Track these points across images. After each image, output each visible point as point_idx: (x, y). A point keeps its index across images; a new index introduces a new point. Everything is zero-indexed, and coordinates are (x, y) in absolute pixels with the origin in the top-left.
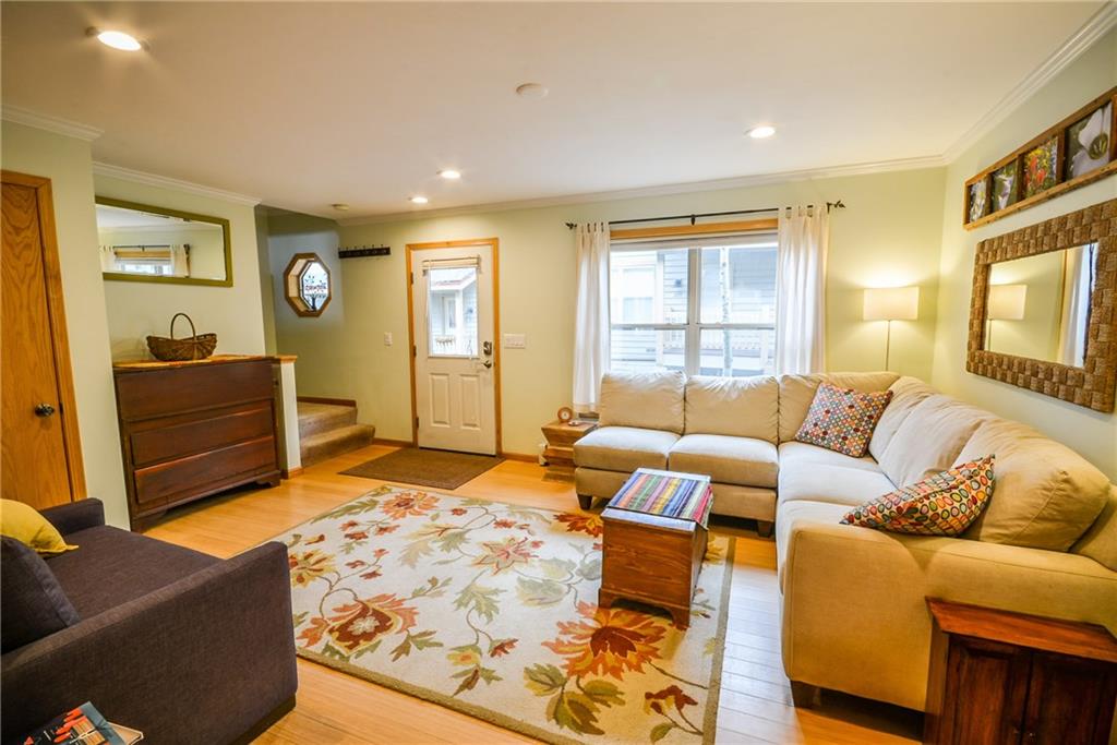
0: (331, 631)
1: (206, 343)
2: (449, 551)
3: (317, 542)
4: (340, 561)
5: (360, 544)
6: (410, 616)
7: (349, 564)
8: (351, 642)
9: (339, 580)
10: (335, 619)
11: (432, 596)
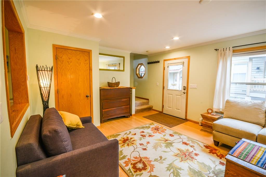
0: (131, 164)
1: (118, 84)
2: (167, 148)
3: (134, 135)
4: (138, 142)
5: (143, 138)
6: (152, 167)
7: (140, 144)
8: (135, 170)
9: (137, 148)
10: (133, 161)
11: (160, 163)
